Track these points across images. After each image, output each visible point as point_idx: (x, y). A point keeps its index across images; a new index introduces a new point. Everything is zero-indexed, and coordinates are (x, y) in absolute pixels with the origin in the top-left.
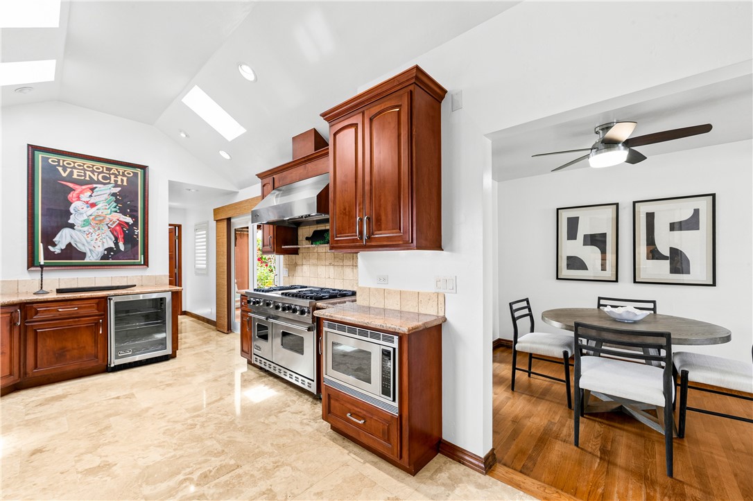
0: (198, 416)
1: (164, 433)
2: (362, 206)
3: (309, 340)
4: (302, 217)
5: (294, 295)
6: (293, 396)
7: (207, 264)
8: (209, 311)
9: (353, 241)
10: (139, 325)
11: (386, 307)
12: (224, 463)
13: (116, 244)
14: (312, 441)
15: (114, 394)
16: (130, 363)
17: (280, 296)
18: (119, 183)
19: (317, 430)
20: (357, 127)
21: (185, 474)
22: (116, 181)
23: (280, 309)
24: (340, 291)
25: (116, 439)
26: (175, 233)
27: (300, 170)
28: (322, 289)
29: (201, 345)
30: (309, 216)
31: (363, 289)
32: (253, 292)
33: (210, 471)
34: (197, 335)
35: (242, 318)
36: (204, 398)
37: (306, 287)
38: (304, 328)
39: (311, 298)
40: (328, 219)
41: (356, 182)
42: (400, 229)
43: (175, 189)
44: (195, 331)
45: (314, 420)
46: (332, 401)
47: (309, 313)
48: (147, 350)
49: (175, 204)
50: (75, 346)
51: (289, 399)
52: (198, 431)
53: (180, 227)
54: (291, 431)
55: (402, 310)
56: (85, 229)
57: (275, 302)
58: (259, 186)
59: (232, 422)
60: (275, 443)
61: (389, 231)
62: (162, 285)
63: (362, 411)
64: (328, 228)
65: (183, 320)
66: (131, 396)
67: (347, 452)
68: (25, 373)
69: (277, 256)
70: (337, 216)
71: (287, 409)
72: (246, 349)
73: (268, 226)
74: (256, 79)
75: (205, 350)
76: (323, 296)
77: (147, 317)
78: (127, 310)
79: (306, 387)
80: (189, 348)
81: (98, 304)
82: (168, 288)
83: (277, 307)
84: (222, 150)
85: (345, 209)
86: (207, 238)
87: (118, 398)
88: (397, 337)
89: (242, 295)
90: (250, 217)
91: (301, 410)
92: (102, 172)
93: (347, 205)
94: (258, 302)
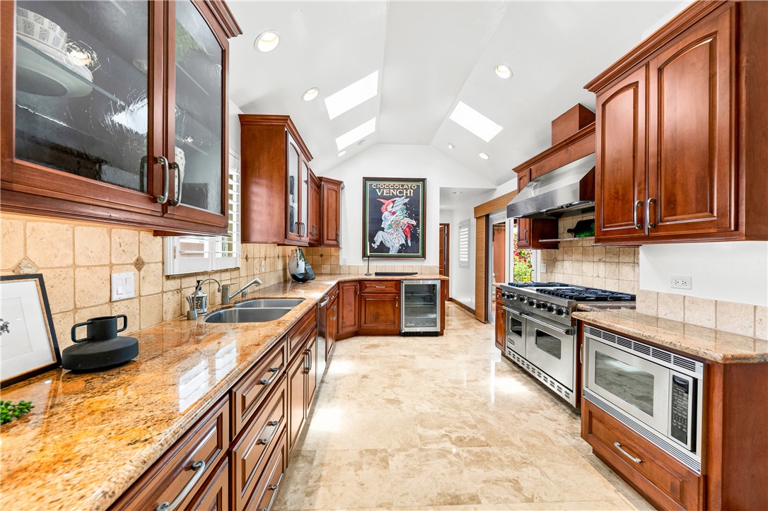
0: (457, 388)
1: (433, 393)
2: (643, 186)
3: (568, 345)
4: (562, 207)
5: (549, 293)
6: (546, 401)
7: (469, 258)
8: (470, 301)
9: (629, 231)
10: (419, 304)
11: (686, 321)
12: (476, 436)
13: (406, 241)
14: (567, 455)
15: (404, 352)
16: (413, 332)
17: (535, 292)
18: (409, 195)
19: (575, 447)
20: (637, 86)
21: (446, 431)
22: (406, 194)
23: (535, 306)
24: (613, 293)
25: (404, 385)
26: (445, 230)
27: (562, 155)
28: (587, 289)
29: (462, 329)
30: (571, 205)
31: (647, 293)
32: (507, 285)
33: (465, 438)
34: (460, 320)
35: (497, 310)
36: (464, 376)
37: (567, 286)
38: (562, 330)
39: (571, 298)
40: (594, 207)
41: (634, 157)
42: (712, 211)
43: (445, 194)
44: (458, 316)
45: (571, 434)
46: (594, 421)
47: (567, 313)
48: (423, 324)
49: (443, 207)
50: (384, 313)
51: (542, 401)
52: (456, 400)
53: (448, 225)
54: (542, 434)
55: (719, 328)
56: (389, 231)
57: (529, 298)
58: (516, 180)
59: (485, 404)
60: (524, 439)
61: (690, 216)
62: (434, 274)
63: (638, 447)
64: (592, 217)
65: (450, 306)
66: (413, 357)
67: (614, 488)
68: (361, 326)
69: (533, 251)
70: (606, 202)
71: (541, 412)
72: (500, 340)
73: (524, 219)
74: (512, 75)
75: (465, 334)
76: (587, 297)
77: (424, 299)
78: (413, 291)
79: (563, 395)
80: (452, 329)
81: (395, 285)
82: (438, 277)
83: (531, 304)
84: (481, 152)
85: (617, 193)
86: (469, 234)
87: (406, 356)
88: (702, 364)
89: (497, 288)
90: (506, 212)
91: (556, 418)
92: (399, 189)
93: (620, 187)
94: (512, 297)
